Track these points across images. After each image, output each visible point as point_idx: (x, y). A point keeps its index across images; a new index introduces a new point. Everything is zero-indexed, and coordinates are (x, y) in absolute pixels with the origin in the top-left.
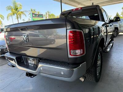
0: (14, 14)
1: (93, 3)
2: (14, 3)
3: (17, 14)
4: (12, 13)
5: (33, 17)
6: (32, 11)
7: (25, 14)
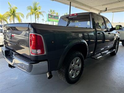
0: (33, 14)
1: (106, 8)
2: (35, 4)
3: (35, 14)
4: (31, 13)
5: (49, 17)
6: (51, 11)
7: (42, 14)
